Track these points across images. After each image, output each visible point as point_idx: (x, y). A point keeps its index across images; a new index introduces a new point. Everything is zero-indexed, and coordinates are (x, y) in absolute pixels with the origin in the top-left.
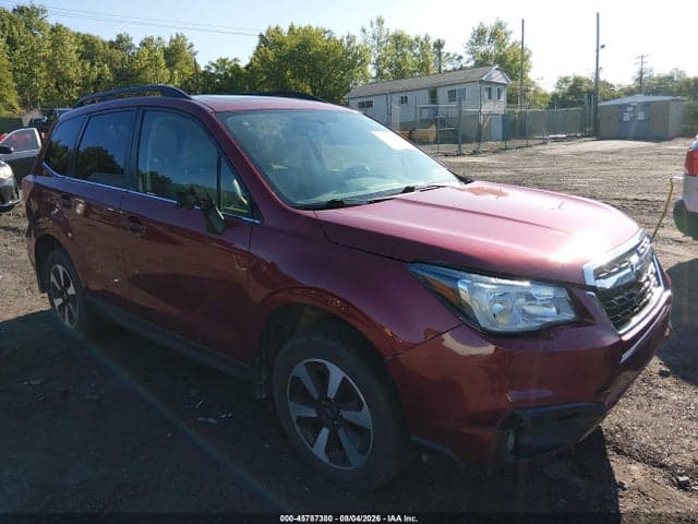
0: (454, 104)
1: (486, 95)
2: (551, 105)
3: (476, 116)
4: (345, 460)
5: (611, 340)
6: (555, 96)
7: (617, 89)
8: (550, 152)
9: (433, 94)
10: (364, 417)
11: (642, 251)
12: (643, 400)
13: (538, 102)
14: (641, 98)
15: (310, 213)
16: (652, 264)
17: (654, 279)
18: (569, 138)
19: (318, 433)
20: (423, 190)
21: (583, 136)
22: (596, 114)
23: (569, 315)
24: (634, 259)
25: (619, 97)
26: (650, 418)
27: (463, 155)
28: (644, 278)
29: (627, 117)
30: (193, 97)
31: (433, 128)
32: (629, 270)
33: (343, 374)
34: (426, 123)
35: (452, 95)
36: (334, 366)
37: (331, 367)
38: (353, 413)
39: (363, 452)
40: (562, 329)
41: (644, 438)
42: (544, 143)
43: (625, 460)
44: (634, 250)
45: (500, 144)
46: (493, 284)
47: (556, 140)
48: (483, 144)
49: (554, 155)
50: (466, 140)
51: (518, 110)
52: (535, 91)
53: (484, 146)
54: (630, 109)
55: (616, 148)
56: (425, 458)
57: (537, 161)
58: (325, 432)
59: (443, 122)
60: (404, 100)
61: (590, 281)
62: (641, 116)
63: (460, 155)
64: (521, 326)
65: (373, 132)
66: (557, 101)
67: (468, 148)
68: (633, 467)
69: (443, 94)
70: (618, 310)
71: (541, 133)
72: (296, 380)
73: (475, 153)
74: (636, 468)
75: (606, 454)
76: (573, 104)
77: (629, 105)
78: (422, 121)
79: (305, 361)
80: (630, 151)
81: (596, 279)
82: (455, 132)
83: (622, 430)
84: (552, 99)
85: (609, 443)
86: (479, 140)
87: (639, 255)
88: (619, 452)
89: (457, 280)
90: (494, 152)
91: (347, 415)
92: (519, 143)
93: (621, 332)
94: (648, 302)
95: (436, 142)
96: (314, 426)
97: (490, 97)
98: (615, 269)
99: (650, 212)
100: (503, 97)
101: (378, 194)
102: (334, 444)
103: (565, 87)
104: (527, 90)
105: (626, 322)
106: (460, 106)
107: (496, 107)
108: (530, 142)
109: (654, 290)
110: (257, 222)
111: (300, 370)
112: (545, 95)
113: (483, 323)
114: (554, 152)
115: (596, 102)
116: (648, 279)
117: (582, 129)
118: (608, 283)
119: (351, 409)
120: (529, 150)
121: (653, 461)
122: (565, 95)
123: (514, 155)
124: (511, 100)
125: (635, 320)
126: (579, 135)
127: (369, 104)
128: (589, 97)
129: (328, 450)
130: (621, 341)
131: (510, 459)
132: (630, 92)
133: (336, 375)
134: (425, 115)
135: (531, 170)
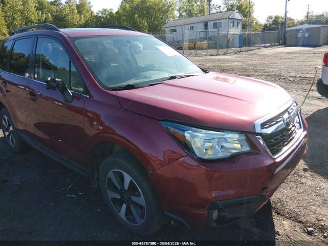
0: (215, 30)
1: (232, 25)
2: (264, 30)
3: (226, 36)
4: (134, 221)
5: (269, 162)
6: (266, 25)
7: (296, 21)
8: (262, 53)
9: (206, 25)
10: (141, 200)
11: (290, 111)
12: (293, 184)
13: (257, 28)
14: (307, 26)
15: (114, 93)
16: (297, 117)
17: (297, 125)
18: (271, 46)
19: (122, 205)
20: (180, 78)
21: (278, 45)
22: (285, 35)
23: (247, 148)
24: (286, 116)
25: (296, 25)
26: (296, 195)
27: (220, 55)
28: (291, 126)
29: (299, 35)
30: (60, 30)
31: (206, 42)
32: (282, 122)
33: (131, 178)
34: (202, 39)
35: (215, 26)
36: (126, 174)
37: (125, 174)
38: (136, 198)
39: (142, 217)
40: (242, 157)
41: (292, 206)
42: (260, 49)
43: (281, 218)
44: (286, 110)
45: (238, 49)
46: (203, 133)
47: (265, 47)
48: (229, 49)
49: (264, 55)
50: (221, 47)
51: (247, 33)
52: (256, 23)
53: (229, 51)
54: (301, 31)
55: (294, 51)
56: (172, 222)
57: (255, 58)
58: (124, 206)
59: (210, 39)
60: (192, 28)
61: (258, 130)
62: (307, 35)
63: (218, 55)
64: (221, 155)
65: (158, 47)
66: (267, 28)
67: (222, 51)
68: (285, 222)
69: (210, 25)
70: (275, 144)
71: (258, 44)
72: (110, 179)
73: (225, 54)
74: (287, 223)
75: (271, 215)
76: (274, 29)
77: (300, 29)
78: (201, 38)
79: (112, 171)
80: (300, 52)
81: (262, 129)
82: (216, 44)
83: (281, 201)
84: (264, 27)
85: (274, 208)
86: (227, 47)
87: (289, 113)
88: (278, 214)
89: (184, 131)
90: (235, 53)
91: (134, 198)
92: (248, 48)
93: (275, 157)
94: (293, 138)
95: (206, 49)
96: (120, 202)
97: (233, 26)
98: (274, 123)
99: (307, 83)
100: (240, 26)
101: (154, 81)
102: (128, 212)
103: (271, 21)
104: (252, 23)
105: (278, 151)
106: (218, 31)
107: (236, 31)
108: (253, 48)
109: (297, 131)
110: (88, 97)
111: (111, 175)
112: (260, 25)
113: (198, 154)
114: (264, 53)
115: (285, 28)
116: (294, 126)
117: (278, 42)
118: (269, 131)
119: (135, 195)
120: (251, 52)
121: (295, 219)
122: (270, 25)
123: (244, 55)
124: (244, 27)
125: (284, 149)
126: (276, 44)
127: (175, 30)
128: (282, 26)
129: (126, 215)
130: (275, 162)
131: (214, 225)
132: (302, 23)
133: (128, 179)
134: (202, 35)
135: (250, 63)
